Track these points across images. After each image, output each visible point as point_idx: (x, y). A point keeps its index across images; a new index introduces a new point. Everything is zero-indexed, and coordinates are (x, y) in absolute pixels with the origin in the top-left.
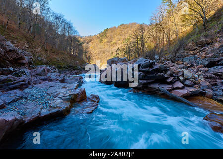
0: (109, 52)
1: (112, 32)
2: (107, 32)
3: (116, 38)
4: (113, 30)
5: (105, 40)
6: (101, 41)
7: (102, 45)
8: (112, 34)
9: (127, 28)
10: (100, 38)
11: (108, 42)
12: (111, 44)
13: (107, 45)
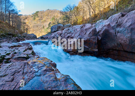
0: (41, 26)
1: (42, 14)
2: (38, 13)
3: (45, 17)
4: (42, 12)
5: (37, 19)
6: (34, 19)
7: (35, 21)
9: (52, 12)
10: (34, 17)
11: (39, 20)
12: (42, 21)
13: (39, 21)
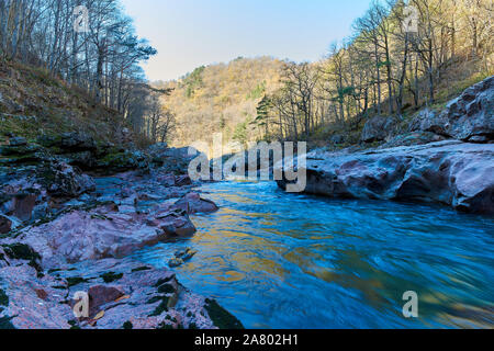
0: (213, 119)
1: (215, 74)
2: (202, 74)
3: (227, 87)
4: (217, 69)
5: (199, 93)
6: (190, 93)
7: (192, 103)
8: (217, 78)
9: (251, 66)
10: (187, 86)
11: (207, 96)
12: (215, 102)
13: (207, 102)
